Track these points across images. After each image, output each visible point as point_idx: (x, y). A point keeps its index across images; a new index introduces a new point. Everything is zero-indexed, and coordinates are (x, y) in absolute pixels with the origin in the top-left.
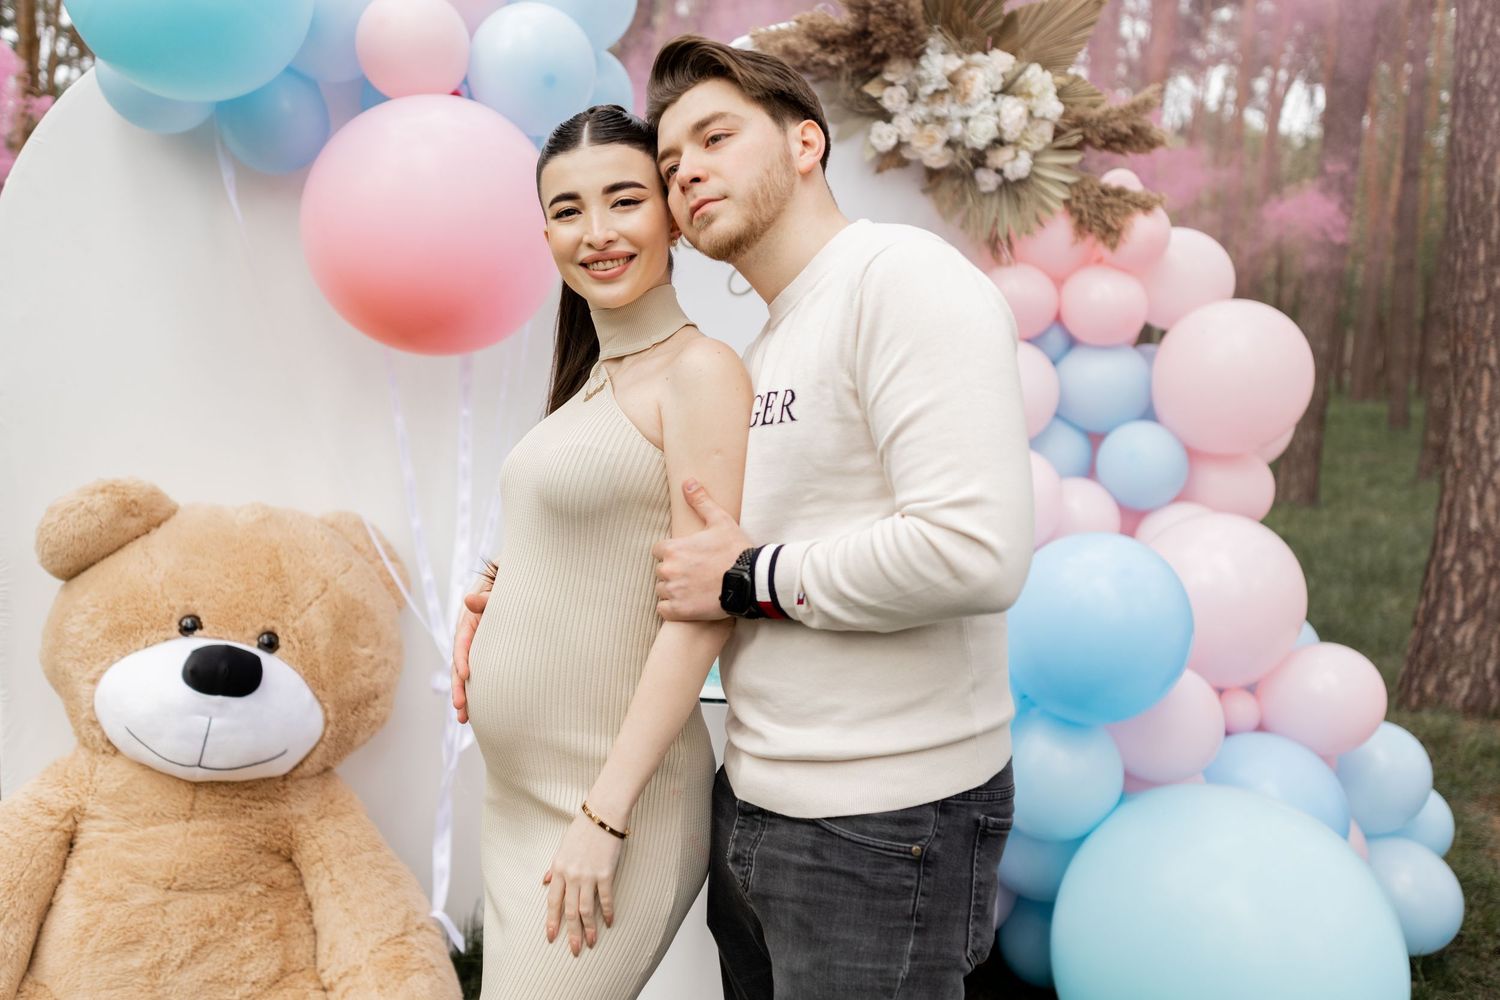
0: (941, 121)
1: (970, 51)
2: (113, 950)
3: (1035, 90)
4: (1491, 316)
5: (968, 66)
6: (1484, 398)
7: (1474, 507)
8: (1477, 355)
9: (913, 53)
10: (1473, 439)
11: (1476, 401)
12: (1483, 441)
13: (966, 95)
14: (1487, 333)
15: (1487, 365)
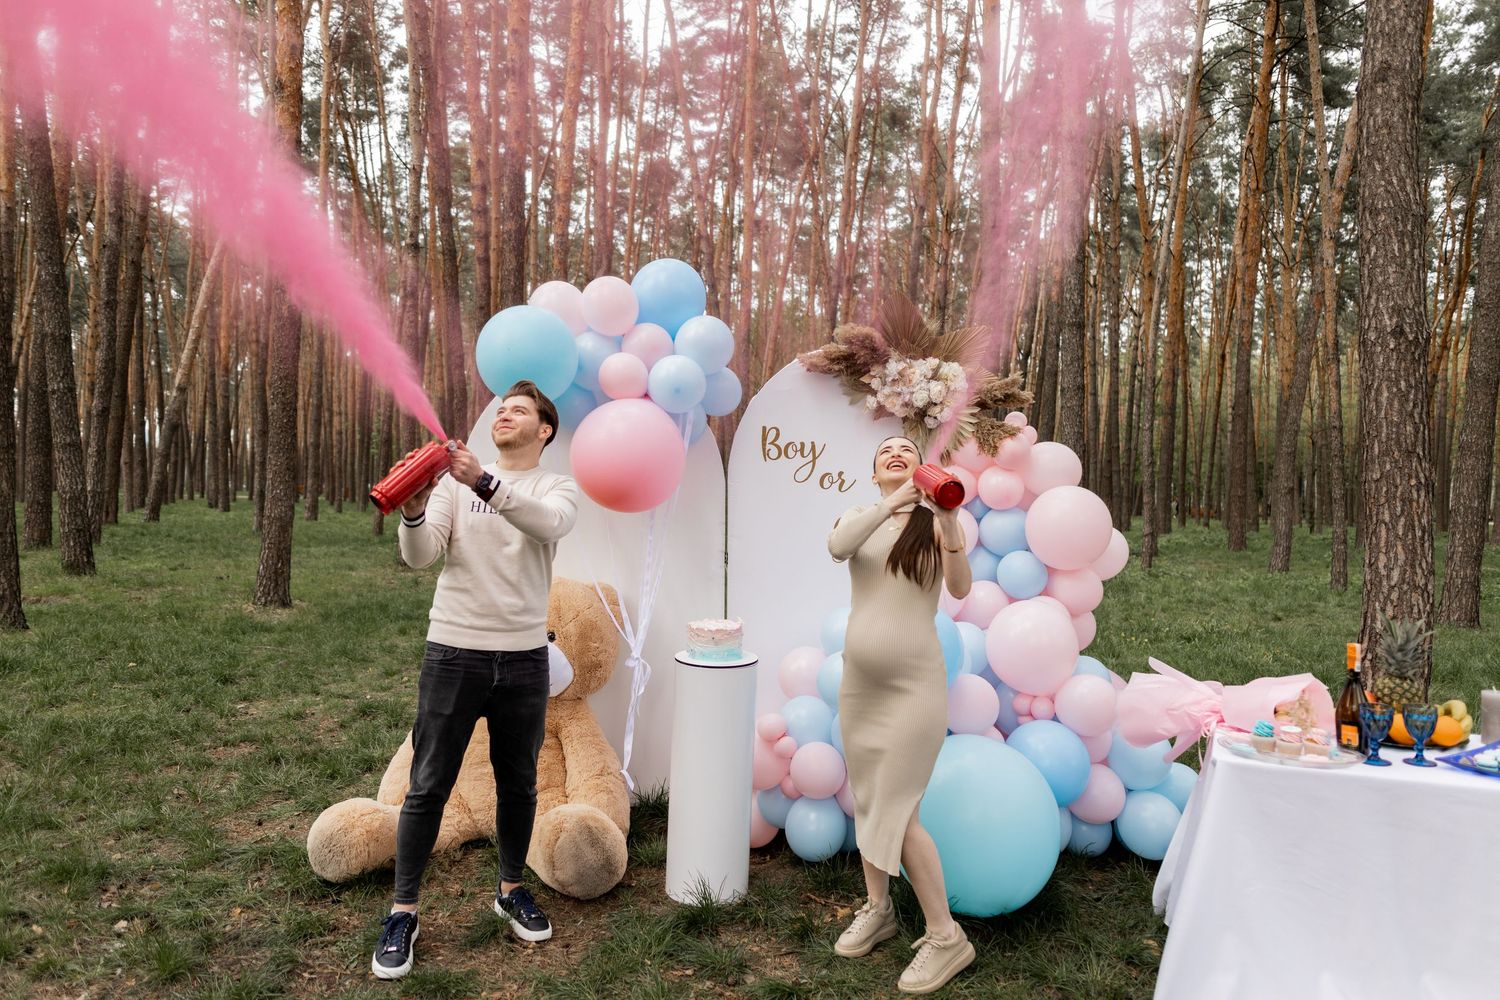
0: (900, 394)
1: (915, 358)
2: (478, 764)
3: (951, 376)
4: (1385, 489)
5: (910, 367)
6: (1382, 544)
7: (1378, 616)
8: (1377, 514)
10: (1377, 572)
11: (1378, 544)
12: (1383, 572)
13: (910, 381)
14: (1383, 500)
15: (1383, 521)
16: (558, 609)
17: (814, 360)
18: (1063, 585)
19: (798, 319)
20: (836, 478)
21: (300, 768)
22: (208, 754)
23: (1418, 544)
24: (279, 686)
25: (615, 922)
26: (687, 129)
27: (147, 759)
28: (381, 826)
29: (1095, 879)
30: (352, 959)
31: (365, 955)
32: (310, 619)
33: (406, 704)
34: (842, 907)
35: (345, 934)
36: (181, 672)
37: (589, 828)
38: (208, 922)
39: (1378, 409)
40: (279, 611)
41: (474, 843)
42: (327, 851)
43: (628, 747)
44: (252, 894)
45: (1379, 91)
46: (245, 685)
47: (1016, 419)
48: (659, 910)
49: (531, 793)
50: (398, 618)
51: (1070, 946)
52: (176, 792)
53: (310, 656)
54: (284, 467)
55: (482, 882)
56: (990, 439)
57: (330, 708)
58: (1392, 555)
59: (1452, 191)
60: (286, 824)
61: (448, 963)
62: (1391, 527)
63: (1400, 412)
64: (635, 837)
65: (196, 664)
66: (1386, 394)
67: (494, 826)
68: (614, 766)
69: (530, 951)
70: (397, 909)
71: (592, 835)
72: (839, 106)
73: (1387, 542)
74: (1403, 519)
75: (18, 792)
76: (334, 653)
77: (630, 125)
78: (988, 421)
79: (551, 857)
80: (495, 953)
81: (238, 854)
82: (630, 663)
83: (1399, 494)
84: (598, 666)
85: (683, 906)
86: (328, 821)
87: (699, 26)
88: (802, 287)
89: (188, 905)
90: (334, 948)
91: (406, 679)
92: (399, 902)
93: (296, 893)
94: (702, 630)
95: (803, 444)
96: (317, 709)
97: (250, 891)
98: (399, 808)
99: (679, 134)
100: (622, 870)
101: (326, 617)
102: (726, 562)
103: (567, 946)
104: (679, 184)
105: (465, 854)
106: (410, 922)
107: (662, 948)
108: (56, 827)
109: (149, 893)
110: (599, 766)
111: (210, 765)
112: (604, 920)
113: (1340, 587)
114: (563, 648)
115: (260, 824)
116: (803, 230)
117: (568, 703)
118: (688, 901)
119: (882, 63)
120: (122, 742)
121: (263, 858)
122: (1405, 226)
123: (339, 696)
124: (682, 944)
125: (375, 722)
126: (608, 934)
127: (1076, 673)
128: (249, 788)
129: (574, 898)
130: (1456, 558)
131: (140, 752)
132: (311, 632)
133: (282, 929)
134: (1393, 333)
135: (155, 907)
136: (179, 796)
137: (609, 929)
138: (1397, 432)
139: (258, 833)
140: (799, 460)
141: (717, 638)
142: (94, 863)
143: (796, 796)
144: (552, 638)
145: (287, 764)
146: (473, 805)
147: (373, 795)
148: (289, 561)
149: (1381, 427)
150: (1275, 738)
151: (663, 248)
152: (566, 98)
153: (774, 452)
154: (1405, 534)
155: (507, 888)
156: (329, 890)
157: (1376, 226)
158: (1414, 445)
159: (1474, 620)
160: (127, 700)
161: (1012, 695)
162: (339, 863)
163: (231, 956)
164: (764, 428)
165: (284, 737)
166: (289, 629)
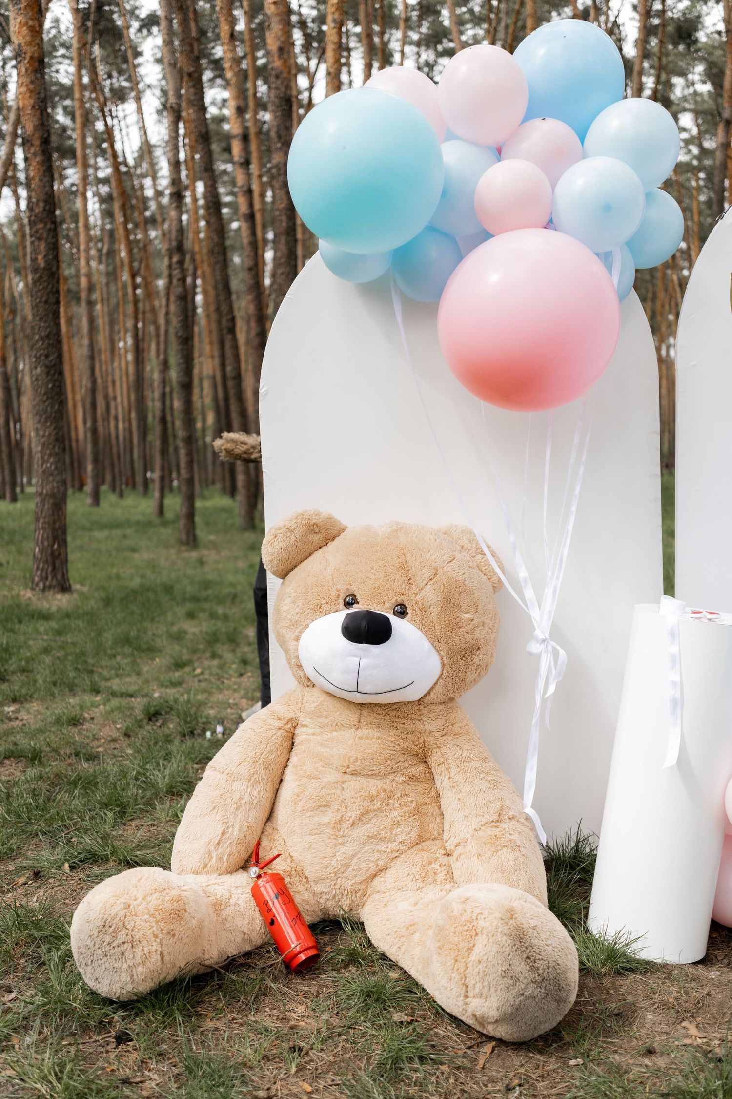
24: (55, 684)
32: (92, 605)
40: (59, 596)
43: (531, 776)
46: (16, 683)
50: (184, 600)
53: (89, 646)
54: (52, 437)
57: (112, 711)
76: (115, 643)
82: (532, 648)
91: (198, 671)
96: (97, 712)
100: (573, 998)
101: (108, 601)
123: (122, 695)
132: (91, 617)
144: (401, 612)
148: (65, 542)
156: (110, 1013)
165: (55, 751)
166: (68, 616)
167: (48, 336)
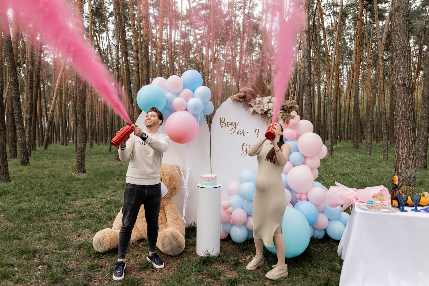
0: (260, 107)
1: (264, 97)
2: (141, 217)
4: (401, 131)
5: (263, 99)
6: (400, 146)
7: (400, 167)
8: (399, 138)
9: (254, 97)
10: (399, 155)
11: (399, 147)
12: (401, 155)
13: (263, 103)
14: (400, 134)
15: (401, 140)
16: (163, 172)
17: (235, 98)
18: (308, 161)
19: (228, 86)
20: (242, 132)
21: (90, 220)
22: (63, 216)
23: (411, 146)
24: (83, 196)
25: (182, 262)
26: (195, 33)
27: (46, 218)
28: (114, 236)
29: (320, 246)
30: (107, 275)
31: (110, 274)
32: (91, 176)
33: (120, 200)
34: (248, 256)
35: (104, 268)
36: (55, 193)
37: (174, 235)
38: (65, 265)
39: (398, 107)
40: (82, 174)
41: (141, 240)
42: (98, 244)
43: (184, 211)
44: (77, 257)
45: (397, 14)
46: (73, 196)
47: (294, 113)
48: (195, 258)
49: (157, 226)
50: (116, 175)
51: (314, 266)
52: (55, 227)
53: (92, 187)
54: (82, 133)
55: (143, 252)
56: (287, 119)
57: (98, 202)
58: (403, 149)
59: (415, 44)
60: (87, 236)
61: (134, 275)
62: (403, 142)
63: (405, 108)
64: (187, 237)
65: (59, 190)
66: (400, 103)
67: (147, 235)
68: (180, 217)
69: (158, 271)
70: (119, 260)
71: (175, 237)
72: (238, 24)
73: (402, 146)
74: (406, 139)
75: (9, 229)
76: (98, 186)
77: (178, 32)
78: (285, 114)
79: (163, 244)
80: (148, 272)
81: (73, 245)
82: (184, 187)
83: (405, 132)
84: (175, 188)
85: (202, 257)
86: (98, 235)
87: (197, 2)
88: (229, 77)
89: (59, 260)
90: (102, 272)
91: (119, 193)
92: (120, 258)
93: (90, 256)
94: (205, 177)
95: (232, 122)
96: (94, 202)
97: (77, 256)
98: (119, 231)
99: (192, 34)
100: (184, 247)
101: (96, 176)
102: (211, 157)
103: (169, 270)
104: (193, 48)
105: (138, 243)
106: (123, 264)
107: (196, 270)
108: (20, 239)
109: (48, 257)
110: (176, 217)
111: (64, 219)
112: (179, 262)
113: (386, 159)
114: (164, 183)
115: (79, 236)
116: (229, 60)
117: (167, 199)
118: (203, 256)
119: (250, 11)
120: (39, 213)
121: (80, 246)
122: (405, 54)
123: (100, 198)
124: (202, 268)
125: (111, 206)
126: (180, 266)
127: (313, 187)
128: (75, 226)
129: (170, 255)
130: (420, 149)
131: (44, 216)
132: (92, 180)
133: (86, 267)
134: (402, 85)
135: (50, 261)
136: (56, 229)
137: (180, 264)
138: (404, 114)
139: (78, 239)
140: (231, 127)
141: (209, 179)
142: (32, 249)
143: (233, 224)
144: (161, 181)
145: (86, 218)
146: (140, 229)
147: (111, 227)
148: (85, 160)
149: (399, 112)
150: (373, 204)
151: (189, 67)
152: (160, 24)
153: (224, 125)
154: (407, 143)
155: (151, 253)
156: (99, 255)
157: (397, 54)
158: (409, 117)
159: (425, 167)
160: (40, 201)
161: (295, 193)
162: (102, 247)
163: (72, 275)
164: (221, 118)
165: (85, 211)
166: (85, 179)
167: (82, 107)
